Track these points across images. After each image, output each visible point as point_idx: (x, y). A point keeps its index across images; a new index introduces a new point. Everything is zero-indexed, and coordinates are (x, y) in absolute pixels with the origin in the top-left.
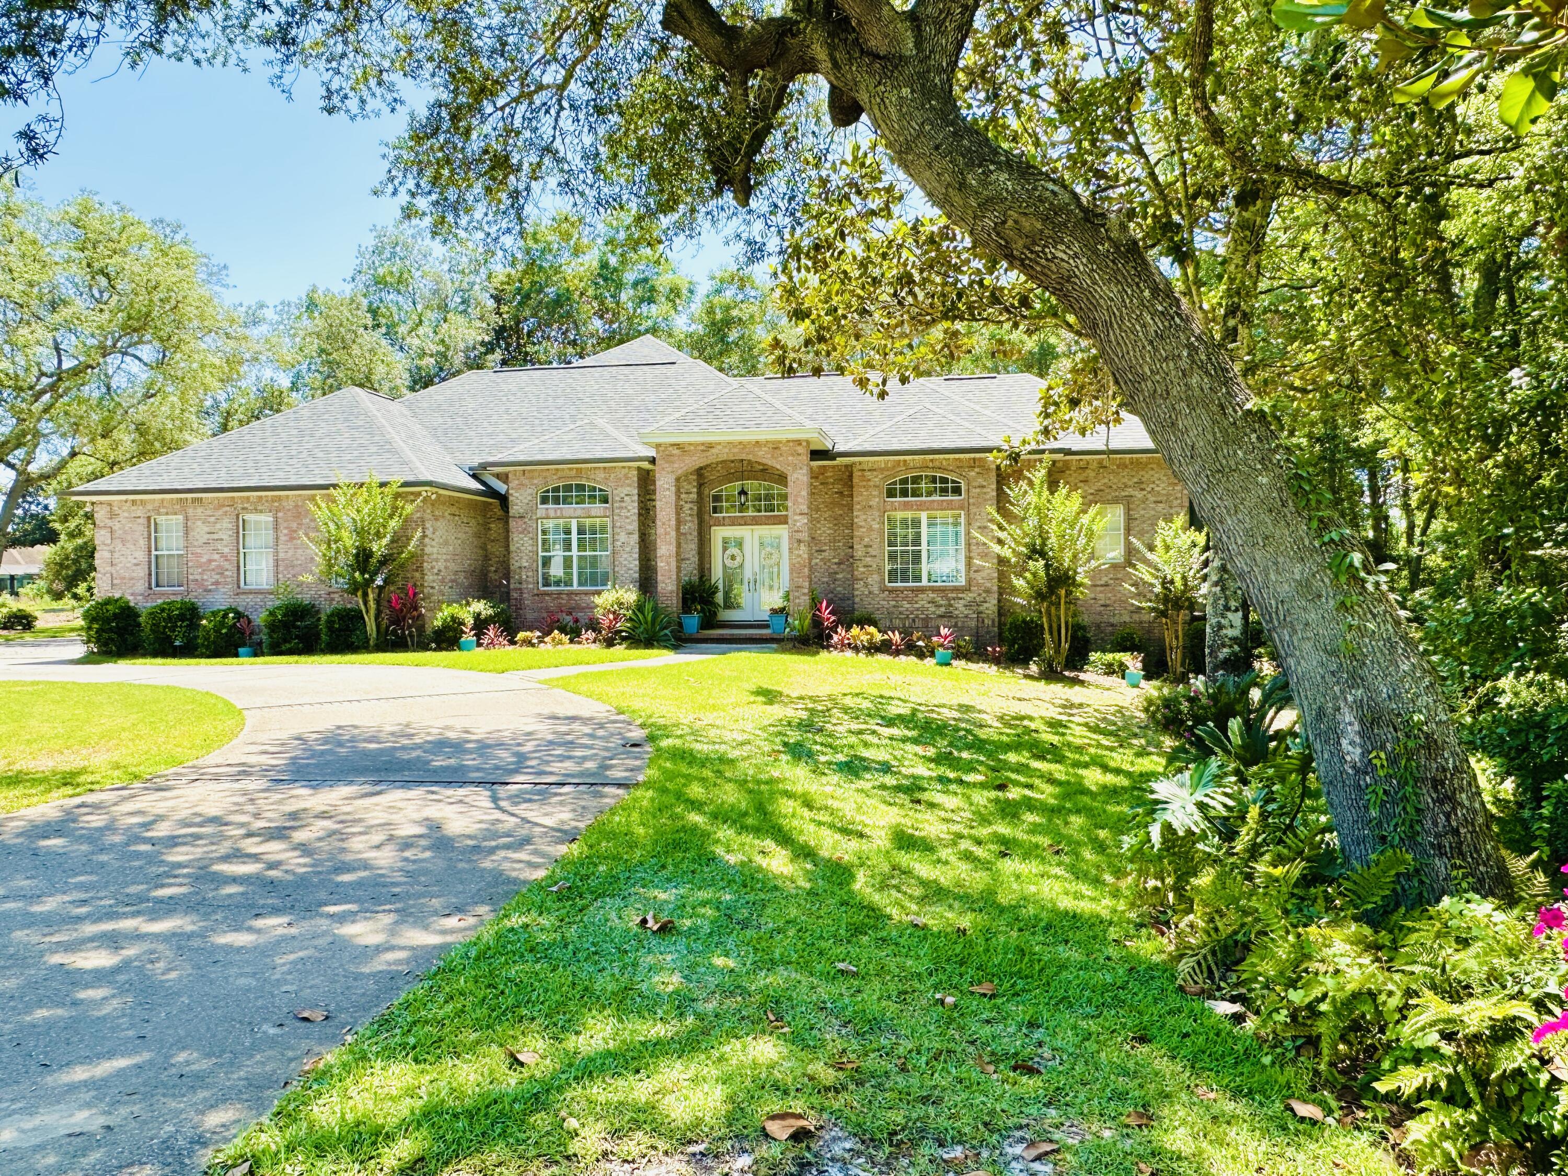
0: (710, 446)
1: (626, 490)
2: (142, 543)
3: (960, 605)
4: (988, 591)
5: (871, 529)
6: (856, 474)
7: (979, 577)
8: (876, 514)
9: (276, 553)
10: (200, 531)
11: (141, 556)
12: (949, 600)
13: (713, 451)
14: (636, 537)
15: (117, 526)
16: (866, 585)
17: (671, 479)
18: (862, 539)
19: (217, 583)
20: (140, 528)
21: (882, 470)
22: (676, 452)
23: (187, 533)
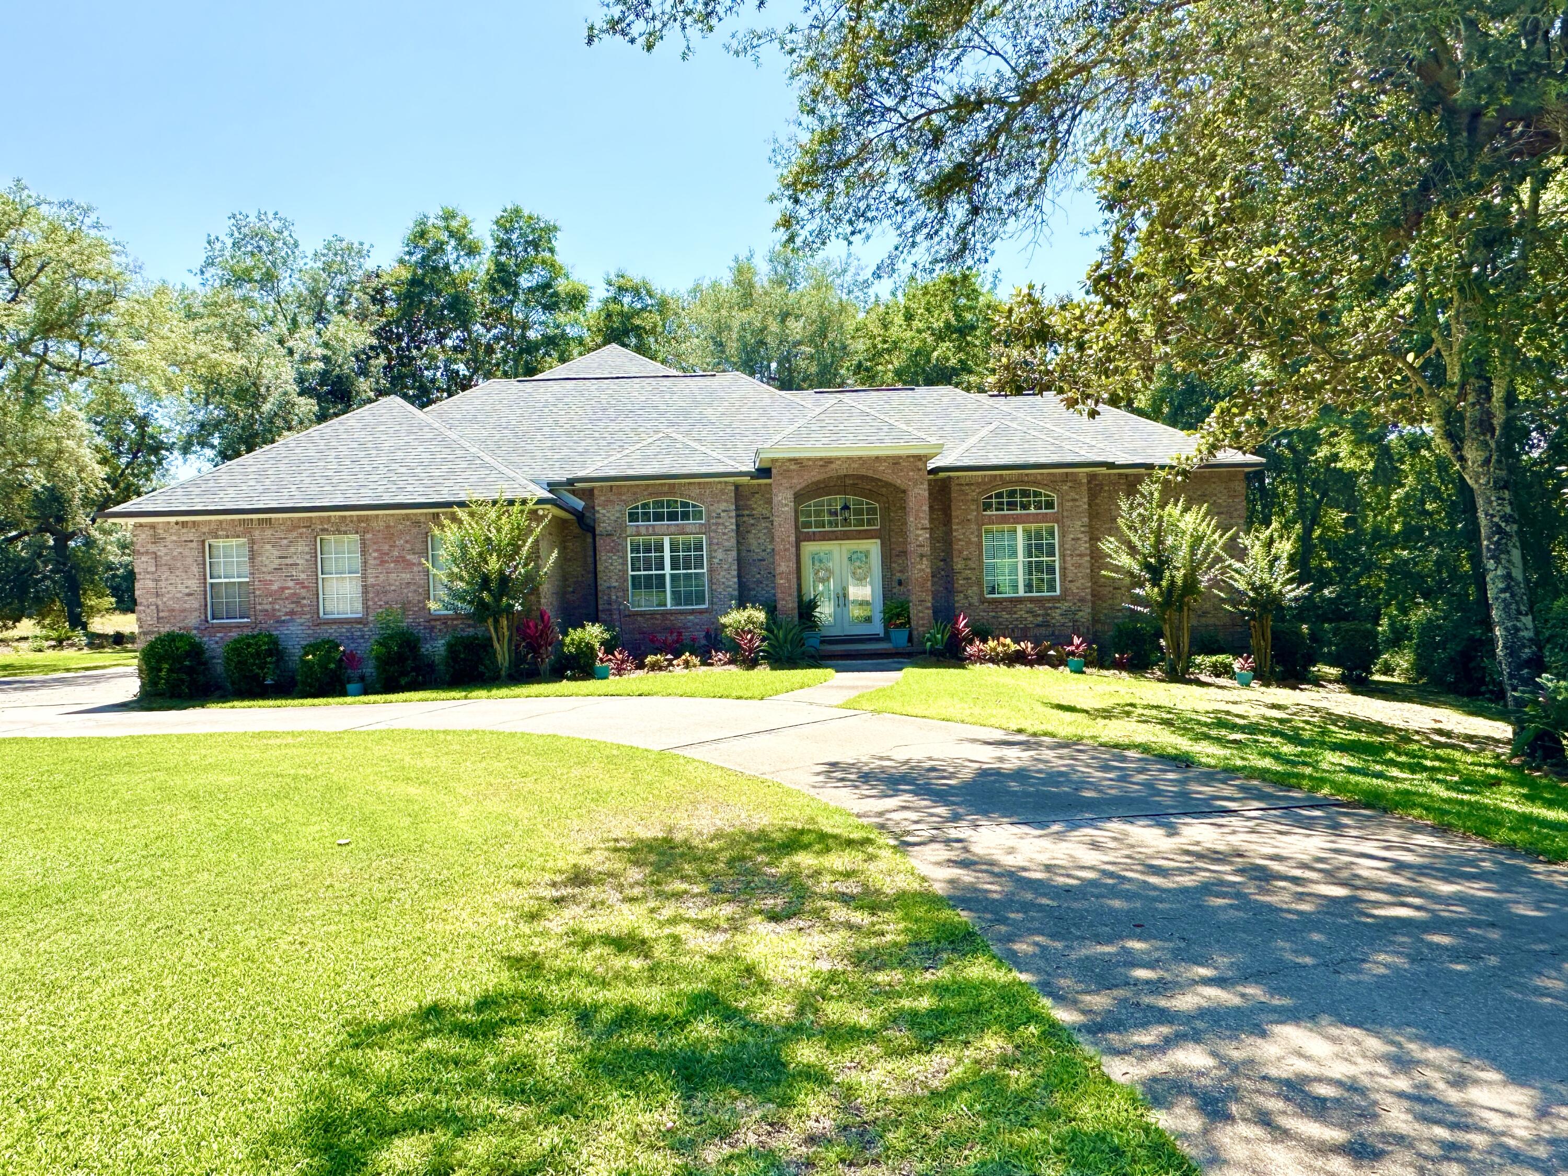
0: (828, 461)
1: (723, 506)
2: (195, 569)
3: (1056, 614)
4: (1082, 600)
5: (969, 542)
6: (954, 488)
7: (1074, 587)
8: (974, 526)
9: (364, 577)
10: (270, 556)
11: (194, 584)
12: (1046, 609)
13: (833, 466)
14: (734, 554)
15: (162, 551)
16: (966, 597)
17: (790, 495)
18: (960, 552)
19: (292, 613)
20: (191, 553)
21: (978, 484)
22: (793, 467)
23: (252, 558)
